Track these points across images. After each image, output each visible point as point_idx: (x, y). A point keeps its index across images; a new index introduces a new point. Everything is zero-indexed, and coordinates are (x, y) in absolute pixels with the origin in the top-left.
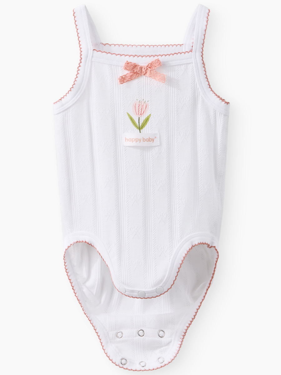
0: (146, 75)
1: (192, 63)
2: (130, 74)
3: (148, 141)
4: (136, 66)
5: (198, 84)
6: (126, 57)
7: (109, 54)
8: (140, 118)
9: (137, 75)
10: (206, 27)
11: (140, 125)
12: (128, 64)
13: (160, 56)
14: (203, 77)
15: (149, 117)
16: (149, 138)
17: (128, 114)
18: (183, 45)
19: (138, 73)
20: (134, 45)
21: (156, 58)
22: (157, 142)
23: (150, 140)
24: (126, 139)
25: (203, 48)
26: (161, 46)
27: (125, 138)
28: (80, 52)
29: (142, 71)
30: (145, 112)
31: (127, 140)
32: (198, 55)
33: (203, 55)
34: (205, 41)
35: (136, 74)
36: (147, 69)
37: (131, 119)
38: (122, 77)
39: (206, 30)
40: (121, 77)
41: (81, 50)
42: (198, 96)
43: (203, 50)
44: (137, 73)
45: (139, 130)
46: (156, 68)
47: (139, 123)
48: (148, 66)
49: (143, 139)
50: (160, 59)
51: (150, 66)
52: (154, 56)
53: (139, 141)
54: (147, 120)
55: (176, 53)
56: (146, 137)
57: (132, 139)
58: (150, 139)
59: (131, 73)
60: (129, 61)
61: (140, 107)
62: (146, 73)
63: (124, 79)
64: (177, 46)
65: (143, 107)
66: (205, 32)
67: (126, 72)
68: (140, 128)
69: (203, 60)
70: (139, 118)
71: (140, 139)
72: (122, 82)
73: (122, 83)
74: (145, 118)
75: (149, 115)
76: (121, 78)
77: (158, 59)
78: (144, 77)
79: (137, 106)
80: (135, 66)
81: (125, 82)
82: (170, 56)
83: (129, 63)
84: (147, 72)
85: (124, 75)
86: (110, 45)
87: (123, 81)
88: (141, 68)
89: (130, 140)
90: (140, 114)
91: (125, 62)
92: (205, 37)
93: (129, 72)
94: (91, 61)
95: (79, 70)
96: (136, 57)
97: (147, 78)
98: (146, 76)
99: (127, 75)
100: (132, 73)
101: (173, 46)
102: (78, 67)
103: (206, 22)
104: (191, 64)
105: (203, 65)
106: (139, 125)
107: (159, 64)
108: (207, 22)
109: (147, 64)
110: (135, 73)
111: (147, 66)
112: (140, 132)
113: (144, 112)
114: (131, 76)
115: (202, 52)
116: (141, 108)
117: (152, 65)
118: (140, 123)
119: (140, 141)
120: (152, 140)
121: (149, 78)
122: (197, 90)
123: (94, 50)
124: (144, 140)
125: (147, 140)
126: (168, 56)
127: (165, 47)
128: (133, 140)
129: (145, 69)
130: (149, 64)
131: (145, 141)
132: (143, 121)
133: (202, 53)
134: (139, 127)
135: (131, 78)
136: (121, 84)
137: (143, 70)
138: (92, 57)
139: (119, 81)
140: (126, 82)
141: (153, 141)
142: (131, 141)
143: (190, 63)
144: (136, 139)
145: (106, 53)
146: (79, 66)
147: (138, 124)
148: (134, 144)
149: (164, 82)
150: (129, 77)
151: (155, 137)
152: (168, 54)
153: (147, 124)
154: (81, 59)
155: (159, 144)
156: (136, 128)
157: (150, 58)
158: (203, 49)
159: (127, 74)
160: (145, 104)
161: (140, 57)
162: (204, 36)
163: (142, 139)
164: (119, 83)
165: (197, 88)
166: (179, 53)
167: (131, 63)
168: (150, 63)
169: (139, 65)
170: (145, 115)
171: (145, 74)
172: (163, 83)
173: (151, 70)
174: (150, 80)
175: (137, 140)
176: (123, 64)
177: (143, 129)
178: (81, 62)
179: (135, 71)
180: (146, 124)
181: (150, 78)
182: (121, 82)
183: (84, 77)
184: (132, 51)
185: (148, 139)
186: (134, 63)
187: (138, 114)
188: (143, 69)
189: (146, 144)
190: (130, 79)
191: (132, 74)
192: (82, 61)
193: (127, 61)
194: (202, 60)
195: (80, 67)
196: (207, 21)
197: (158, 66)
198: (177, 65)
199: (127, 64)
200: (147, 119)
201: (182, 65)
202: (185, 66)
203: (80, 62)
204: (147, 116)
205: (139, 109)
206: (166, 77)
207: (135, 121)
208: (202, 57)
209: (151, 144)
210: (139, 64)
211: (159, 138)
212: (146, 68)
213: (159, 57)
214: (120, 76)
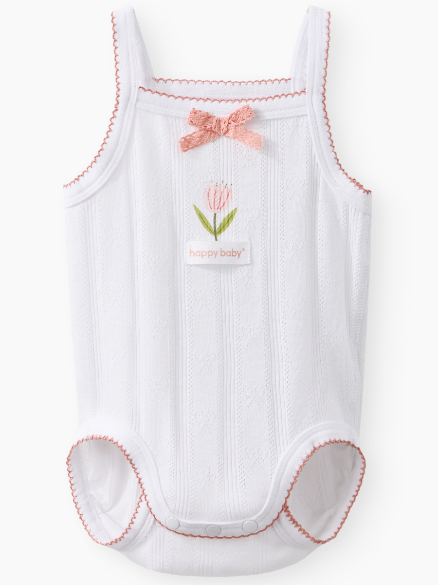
0: (227, 135)
1: (306, 115)
2: (200, 133)
3: (230, 255)
4: (209, 117)
5: (317, 156)
6: (192, 101)
7: (164, 96)
8: (217, 215)
9: (211, 134)
10: (328, 44)
11: (217, 227)
12: (195, 113)
13: (250, 101)
14: (325, 142)
16: (232, 250)
17: (195, 207)
18: (289, 79)
19: (214, 130)
20: (206, 81)
21: (244, 104)
22: (245, 258)
23: (234, 254)
24: (191, 252)
25: (324, 85)
26: (253, 83)
27: (190, 250)
28: (117, 90)
29: (220, 126)
30: (226, 204)
31: (192, 254)
32: (317, 99)
33: (325, 99)
35: (209, 133)
36: (229, 123)
37: (201, 216)
38: (185, 138)
39: (328, 50)
40: (183, 138)
41: (119, 86)
42: (317, 178)
43: (324, 89)
44: (211, 131)
45: (214, 237)
46: (244, 121)
47: (215, 223)
48: (231, 117)
49: (221, 252)
50: (250, 106)
51: (235, 118)
52: (240, 101)
53: (214, 255)
54: (230, 218)
55: (278, 96)
56: (227, 249)
57: (202, 252)
58: (233, 252)
59: (200, 131)
60: (197, 108)
61: (216, 194)
62: (228, 130)
63: (189, 142)
64: (280, 81)
65: (223, 194)
66: (327, 53)
67: (192, 130)
68: (216, 233)
69: (326, 110)
70: (215, 214)
71: (216, 252)
72: (186, 149)
73: (185, 151)
74: (226, 215)
76: (183, 140)
77: (248, 105)
78: (225, 138)
79: (212, 193)
80: (208, 117)
81: (190, 149)
82: (268, 100)
83: (197, 111)
84: (229, 128)
85: (189, 136)
86: (165, 81)
87: (187, 146)
88: (219, 121)
89: (198, 254)
90: (216, 207)
91: (191, 110)
92: (327, 62)
93: (198, 129)
94: (135, 108)
95: (112, 124)
96: (209, 101)
97: (229, 139)
98: (227, 137)
99: (194, 135)
100: (202, 130)
101: (273, 82)
102: (111, 119)
103: (327, 35)
104: (305, 117)
105: (326, 121)
106: (215, 227)
107: (249, 114)
108: (329, 36)
109: (229, 115)
110: (208, 131)
111: (229, 119)
112: (216, 239)
113: (224, 204)
114: (201, 136)
115: (323, 94)
116: (218, 197)
117: (237, 116)
118: (216, 224)
119: (216, 255)
120: (237, 255)
121: (232, 140)
122: (316, 167)
123: (140, 87)
124: (223, 254)
125: (229, 254)
126: (264, 100)
127: (260, 84)
128: (204, 253)
129: (226, 124)
130: (232, 115)
131: (224, 256)
132: (222, 220)
133: (324, 96)
134: (215, 231)
135: (201, 142)
136: (184, 153)
137: (223, 125)
138: (137, 100)
139: (180, 145)
140: (192, 148)
141: (239, 255)
142: (200, 255)
143: (302, 116)
144: (209, 252)
145: (159, 93)
146: (112, 116)
147: (212, 226)
148: (205, 260)
149: (259, 148)
150: (198, 139)
151: (243, 250)
152: (264, 98)
153: (230, 225)
154: (118, 103)
155: (249, 262)
156: (209, 233)
157: (234, 103)
158: (325, 87)
159: (194, 133)
160: (226, 190)
161: (215, 102)
163: (219, 252)
164: (180, 151)
165: (316, 163)
166: (283, 95)
167: (200, 111)
168: (234, 112)
169: (214, 117)
170: (226, 210)
171: (225, 134)
173: (236, 126)
174: (236, 144)
175: (210, 253)
176: (187, 114)
177: (222, 234)
178: (117, 110)
179: (209, 127)
180: (228, 226)
181: (235, 140)
182: (184, 147)
183: (120, 138)
184: (203, 91)
185: (230, 252)
186: (206, 112)
187: (212, 207)
188: (221, 124)
189: (226, 260)
190: (200, 143)
191: (202, 132)
192: (120, 107)
193: (194, 109)
194: (324, 110)
195: (115, 118)
196: (329, 34)
197: (248, 119)
198: (281, 119)
199: (193, 114)
200: (230, 216)
201: (290, 118)
202: (295, 120)
203: (114, 109)
204: (230, 212)
205: (216, 199)
206: (262, 139)
207: (208, 219)
208: (324, 104)
209: (234, 260)
210: (214, 115)
211: (249, 251)
212: (227, 122)
213: (250, 102)
214: (183, 136)
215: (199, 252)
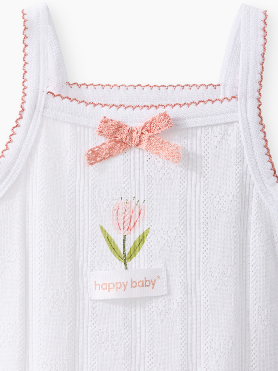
0: (140, 146)
1: (237, 122)
2: (109, 144)
3: (142, 286)
4: (121, 127)
5: (249, 167)
6: (104, 108)
7: (75, 102)
8: (127, 237)
9: (121, 145)
10: (264, 48)
11: (127, 252)
12: (106, 122)
13: (169, 107)
15: (145, 234)
16: (145, 278)
17: (102, 228)
18: (219, 85)
19: (124, 141)
21: (161, 110)
22: (161, 288)
23: (148, 283)
24: (96, 285)
25: (260, 90)
26: (175, 87)
27: (95, 282)
29: (132, 137)
30: (137, 224)
31: (98, 287)
33: (260, 105)
34: (263, 75)
35: (120, 144)
36: (142, 134)
37: (109, 240)
38: (92, 150)
39: (264, 54)
40: (91, 150)
41: (26, 91)
43: (260, 94)
44: (122, 142)
45: (123, 264)
46: (160, 131)
47: (124, 246)
48: (145, 126)
49: (132, 282)
50: (168, 113)
51: (149, 127)
52: (157, 107)
53: (123, 287)
54: (141, 240)
55: (203, 101)
56: (139, 278)
57: (109, 284)
58: (146, 281)
59: (110, 142)
60: (108, 117)
61: (127, 212)
62: (140, 141)
63: (97, 154)
64: (207, 87)
65: (134, 213)
66: (263, 57)
67: (102, 140)
68: (125, 259)
70: (125, 236)
71: (125, 283)
72: (93, 161)
73: (92, 164)
74: (137, 237)
75: (145, 230)
76: (91, 152)
77: (166, 112)
78: (137, 150)
79: (121, 211)
80: (119, 127)
81: (97, 162)
82: (191, 106)
83: (108, 120)
84: (142, 139)
85: (97, 147)
86: (80, 86)
87: (95, 159)
88: (131, 131)
90: (126, 228)
91: (101, 118)
92: (263, 67)
93: (108, 140)
94: (42, 116)
95: (14, 134)
96: (122, 108)
97: (141, 152)
98: (140, 149)
99: (103, 146)
100: (112, 141)
101: (198, 87)
102: (13, 128)
103: (263, 38)
104: (235, 124)
106: (124, 251)
107: (166, 123)
108: (265, 39)
109: (142, 124)
110: (118, 142)
111: (143, 128)
112: (126, 267)
113: (135, 223)
114: (111, 148)
116: (128, 216)
117: (152, 125)
118: (126, 248)
119: (125, 287)
120: (151, 284)
121: (146, 152)
122: (248, 179)
123: (49, 92)
124: (134, 284)
125: (141, 284)
126: (186, 106)
127: (183, 89)
128: (111, 286)
129: (139, 135)
130: (146, 124)
131: (135, 287)
132: (132, 243)
133: (260, 101)
134: (125, 257)
135: (111, 153)
136: (90, 166)
137: (135, 136)
138: (45, 107)
139: (86, 158)
140: (100, 161)
141: (154, 284)
143: (232, 123)
144: (117, 283)
145: (70, 99)
146: (15, 124)
147: (122, 251)
148: (112, 294)
149: (177, 161)
150: (107, 151)
151: (158, 277)
152: (185, 104)
153: (142, 249)
154: (23, 110)
155: (165, 292)
156: (117, 260)
157: (150, 110)
158: (261, 92)
159: (104, 144)
160: (137, 207)
161: (130, 109)
162: (260, 66)
163: (129, 283)
164: (86, 164)
165: (248, 175)
166: (209, 100)
167: (111, 120)
168: (149, 120)
169: (126, 126)
170: (137, 231)
171: (137, 145)
172: (176, 164)
173: (150, 137)
174: (149, 156)
175: (119, 285)
176: (96, 123)
177: (133, 260)
178: (21, 118)
179: (119, 138)
180: (139, 250)
181: (149, 152)
182: (91, 160)
183: (20, 150)
185: (142, 282)
186: (118, 120)
187: (122, 228)
188: (133, 134)
189: (137, 292)
190: (108, 155)
191: (112, 143)
192: (25, 114)
193: (105, 117)
194: (259, 115)
195: (18, 128)
196: (265, 36)
197: (165, 128)
198: (205, 126)
199: (103, 123)
200: (141, 238)
201: (216, 125)
202: (223, 127)
203: (18, 117)
204: (141, 233)
205: (126, 219)
206: (181, 151)
207: (116, 243)
209: (148, 291)
210: (126, 124)
211: (166, 279)
212: (140, 132)
213: (168, 109)
214: (90, 148)
215: (106, 284)
